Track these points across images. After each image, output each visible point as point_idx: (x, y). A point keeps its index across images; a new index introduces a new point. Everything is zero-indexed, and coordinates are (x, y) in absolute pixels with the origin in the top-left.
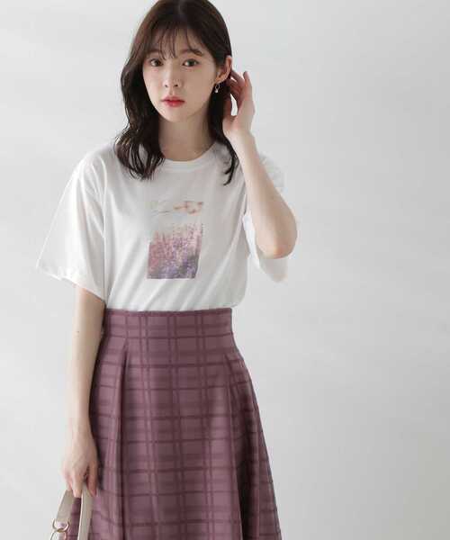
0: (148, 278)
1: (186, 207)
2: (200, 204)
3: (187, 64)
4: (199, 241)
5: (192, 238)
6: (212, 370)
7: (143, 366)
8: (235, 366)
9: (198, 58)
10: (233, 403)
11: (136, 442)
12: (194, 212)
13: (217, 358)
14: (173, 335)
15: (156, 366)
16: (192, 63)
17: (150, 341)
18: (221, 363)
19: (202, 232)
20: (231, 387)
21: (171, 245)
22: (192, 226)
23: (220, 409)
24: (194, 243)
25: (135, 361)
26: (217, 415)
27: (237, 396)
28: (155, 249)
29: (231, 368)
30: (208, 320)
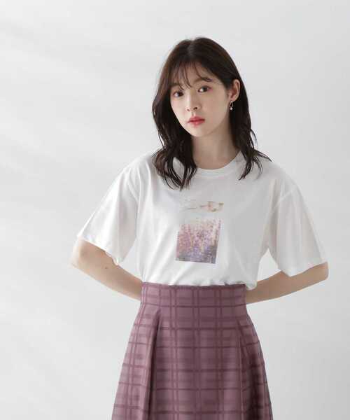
0: (176, 260)
1: (209, 206)
2: (221, 204)
3: (202, 90)
4: (217, 233)
5: (211, 231)
6: (226, 334)
7: (172, 329)
8: (245, 330)
9: (209, 84)
10: (243, 360)
11: (164, 389)
12: (215, 210)
13: (231, 324)
14: (196, 305)
15: (183, 329)
16: (205, 89)
17: (178, 309)
18: (234, 328)
19: (219, 227)
20: (242, 347)
21: (195, 234)
22: (213, 222)
23: (232, 365)
24: (213, 235)
25: (166, 324)
26: (230, 370)
27: (246, 354)
28: (182, 237)
29: (242, 332)
30: (226, 293)
